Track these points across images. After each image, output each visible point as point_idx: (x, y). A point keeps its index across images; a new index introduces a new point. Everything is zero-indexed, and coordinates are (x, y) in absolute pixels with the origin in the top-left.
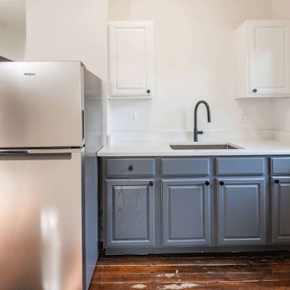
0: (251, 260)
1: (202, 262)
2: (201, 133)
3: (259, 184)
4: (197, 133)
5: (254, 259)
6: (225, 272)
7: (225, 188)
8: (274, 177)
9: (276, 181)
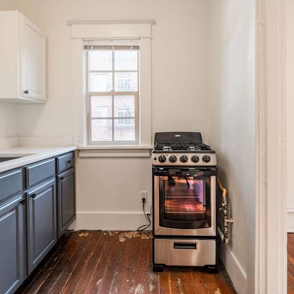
3: (53, 186)
8: (60, 176)
9: (62, 178)
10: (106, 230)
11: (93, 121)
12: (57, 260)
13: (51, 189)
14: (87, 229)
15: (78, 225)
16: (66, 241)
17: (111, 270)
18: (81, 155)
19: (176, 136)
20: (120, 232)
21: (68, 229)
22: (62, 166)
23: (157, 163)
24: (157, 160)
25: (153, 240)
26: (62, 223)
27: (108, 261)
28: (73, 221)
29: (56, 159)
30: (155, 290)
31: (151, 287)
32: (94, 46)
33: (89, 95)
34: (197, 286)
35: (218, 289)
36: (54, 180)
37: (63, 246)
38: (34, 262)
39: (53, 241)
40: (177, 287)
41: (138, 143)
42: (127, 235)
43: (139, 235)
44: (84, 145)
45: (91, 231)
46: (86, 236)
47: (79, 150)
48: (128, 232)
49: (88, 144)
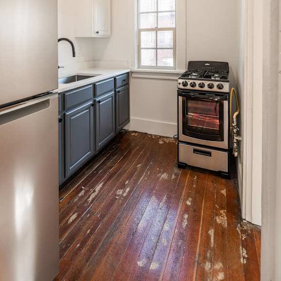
5: (109, 149)
7: (99, 105)
8: (117, 90)
9: (119, 92)
10: (151, 133)
11: (142, 51)
12: (115, 147)
13: (111, 98)
15: (131, 127)
16: (122, 137)
17: (148, 160)
18: (134, 75)
19: (206, 64)
20: (161, 137)
21: (124, 128)
22: (119, 83)
23: (181, 86)
24: (181, 85)
25: (178, 143)
26: (119, 122)
27: (148, 154)
28: (127, 123)
29: (115, 78)
30: (176, 179)
31: (173, 177)
33: (140, 31)
34: (208, 183)
35: (225, 189)
36: (113, 92)
37: (120, 139)
38: (100, 144)
39: (112, 134)
40: (193, 181)
41: (175, 69)
42: (165, 140)
43: (175, 142)
44: (136, 69)
46: (136, 135)
47: (132, 72)
48: (167, 137)
49: (139, 67)
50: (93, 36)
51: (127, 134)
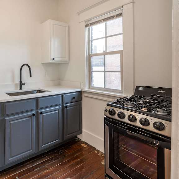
0: (55, 153)
1: (30, 165)
2: (24, 84)
3: (59, 110)
4: (21, 84)
5: (56, 152)
6: (44, 165)
7: (43, 116)
8: (65, 105)
9: (67, 107)
10: (98, 149)
12: (61, 152)
13: (57, 112)
14: (88, 143)
15: (79, 136)
23: (108, 114)
24: (108, 112)
25: (105, 176)
27: (83, 170)
29: (62, 96)
32: (90, 24)
33: (90, 57)
36: (60, 107)
41: (123, 92)
44: (86, 89)
45: (90, 145)
46: (85, 147)
47: (84, 92)
49: (90, 88)
50: (50, 62)
51: (79, 143)
